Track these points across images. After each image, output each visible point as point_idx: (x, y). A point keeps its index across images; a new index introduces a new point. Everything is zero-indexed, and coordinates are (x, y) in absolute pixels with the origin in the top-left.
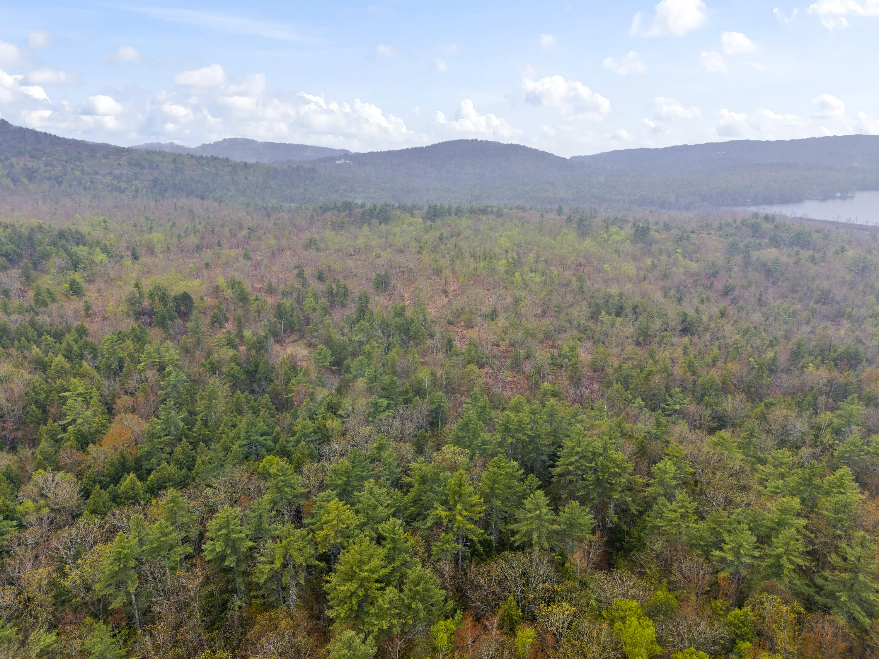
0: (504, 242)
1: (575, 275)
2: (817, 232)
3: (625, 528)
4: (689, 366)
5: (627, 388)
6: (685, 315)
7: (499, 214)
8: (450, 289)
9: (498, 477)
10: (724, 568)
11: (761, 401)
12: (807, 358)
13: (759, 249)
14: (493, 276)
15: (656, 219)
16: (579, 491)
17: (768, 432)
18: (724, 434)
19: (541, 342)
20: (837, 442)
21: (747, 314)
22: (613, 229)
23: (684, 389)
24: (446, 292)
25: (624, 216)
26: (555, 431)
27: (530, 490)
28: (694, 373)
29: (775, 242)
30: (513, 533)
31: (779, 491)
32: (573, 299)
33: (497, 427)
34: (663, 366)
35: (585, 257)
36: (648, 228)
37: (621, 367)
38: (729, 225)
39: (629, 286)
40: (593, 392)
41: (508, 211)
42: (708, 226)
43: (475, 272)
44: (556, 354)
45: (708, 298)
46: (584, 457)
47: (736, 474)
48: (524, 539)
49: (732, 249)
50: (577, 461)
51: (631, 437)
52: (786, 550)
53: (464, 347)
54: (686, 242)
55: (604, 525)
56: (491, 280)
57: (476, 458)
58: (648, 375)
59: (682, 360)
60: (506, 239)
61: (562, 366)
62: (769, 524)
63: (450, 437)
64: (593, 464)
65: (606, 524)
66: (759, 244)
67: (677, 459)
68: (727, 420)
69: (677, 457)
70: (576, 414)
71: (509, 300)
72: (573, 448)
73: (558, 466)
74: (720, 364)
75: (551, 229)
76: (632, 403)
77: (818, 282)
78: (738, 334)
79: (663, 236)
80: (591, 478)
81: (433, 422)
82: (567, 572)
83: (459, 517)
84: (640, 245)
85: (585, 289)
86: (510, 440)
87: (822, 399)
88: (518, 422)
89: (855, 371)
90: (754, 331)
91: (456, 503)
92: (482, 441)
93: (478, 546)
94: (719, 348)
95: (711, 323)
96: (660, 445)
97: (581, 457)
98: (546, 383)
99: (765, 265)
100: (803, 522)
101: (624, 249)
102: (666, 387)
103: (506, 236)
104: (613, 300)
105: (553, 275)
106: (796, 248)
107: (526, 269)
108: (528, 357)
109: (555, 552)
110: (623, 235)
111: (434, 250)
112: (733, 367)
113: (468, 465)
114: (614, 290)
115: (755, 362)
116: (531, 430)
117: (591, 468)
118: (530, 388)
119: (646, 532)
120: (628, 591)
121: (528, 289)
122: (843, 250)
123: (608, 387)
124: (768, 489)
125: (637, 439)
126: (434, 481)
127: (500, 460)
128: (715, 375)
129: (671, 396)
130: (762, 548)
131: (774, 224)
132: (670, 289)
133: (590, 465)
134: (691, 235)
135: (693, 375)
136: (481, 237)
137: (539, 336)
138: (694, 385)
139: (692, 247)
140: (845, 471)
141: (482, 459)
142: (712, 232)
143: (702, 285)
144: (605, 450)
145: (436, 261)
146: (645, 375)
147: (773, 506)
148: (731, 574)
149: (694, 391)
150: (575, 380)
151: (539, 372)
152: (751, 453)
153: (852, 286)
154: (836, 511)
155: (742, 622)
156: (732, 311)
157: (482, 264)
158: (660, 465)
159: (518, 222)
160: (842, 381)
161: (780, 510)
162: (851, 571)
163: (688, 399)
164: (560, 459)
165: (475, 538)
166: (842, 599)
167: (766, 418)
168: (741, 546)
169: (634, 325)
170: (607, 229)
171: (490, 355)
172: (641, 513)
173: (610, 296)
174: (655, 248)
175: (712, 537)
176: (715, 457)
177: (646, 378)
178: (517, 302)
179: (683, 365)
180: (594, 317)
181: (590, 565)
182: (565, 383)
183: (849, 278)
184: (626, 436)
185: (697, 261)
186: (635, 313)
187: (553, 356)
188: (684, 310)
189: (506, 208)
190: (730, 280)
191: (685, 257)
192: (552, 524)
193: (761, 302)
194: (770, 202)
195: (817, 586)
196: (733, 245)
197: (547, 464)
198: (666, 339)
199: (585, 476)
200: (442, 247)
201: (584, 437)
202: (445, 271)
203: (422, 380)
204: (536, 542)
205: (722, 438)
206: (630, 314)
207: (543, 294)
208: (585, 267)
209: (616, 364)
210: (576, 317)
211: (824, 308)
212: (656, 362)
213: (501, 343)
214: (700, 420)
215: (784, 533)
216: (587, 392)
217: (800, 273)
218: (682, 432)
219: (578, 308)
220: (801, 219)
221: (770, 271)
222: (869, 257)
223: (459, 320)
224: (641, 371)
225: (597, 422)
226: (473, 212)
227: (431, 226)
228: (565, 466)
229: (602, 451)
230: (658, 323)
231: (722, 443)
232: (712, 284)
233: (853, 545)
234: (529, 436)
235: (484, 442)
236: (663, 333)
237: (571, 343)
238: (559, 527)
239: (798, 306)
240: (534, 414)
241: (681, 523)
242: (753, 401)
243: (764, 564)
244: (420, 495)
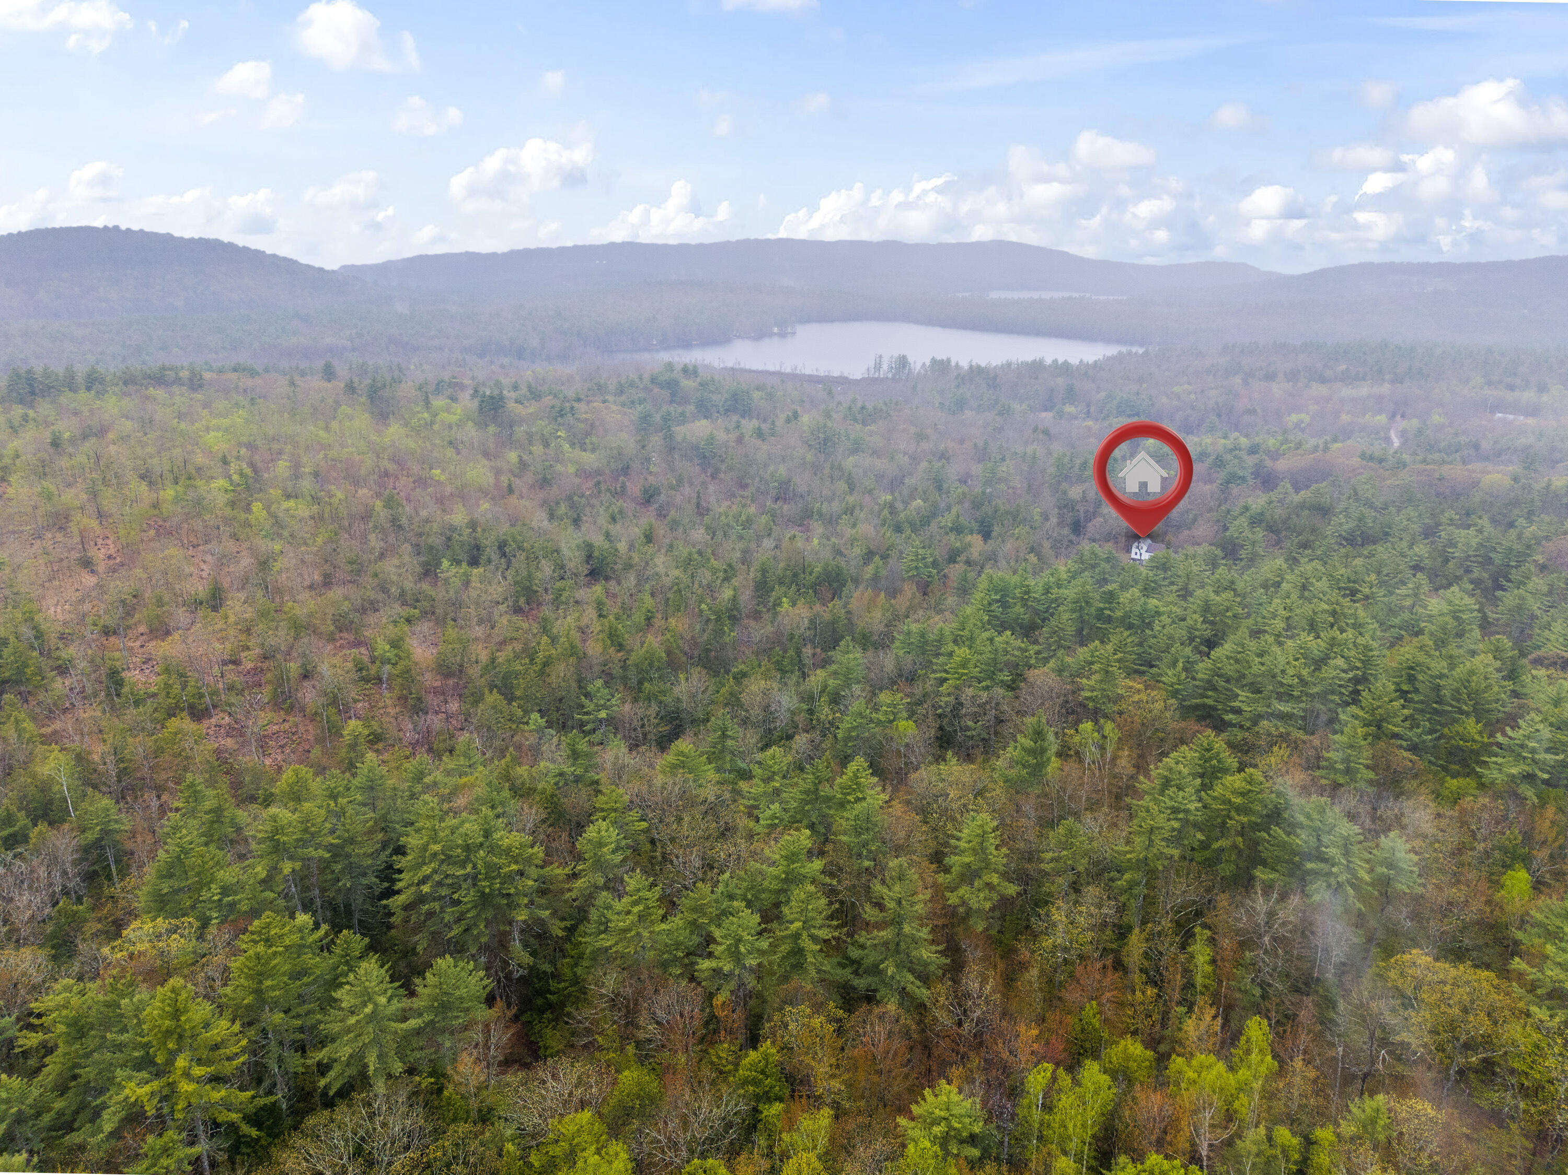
0: (215, 440)
1: (378, 495)
2: (758, 389)
3: (547, 967)
4: (611, 636)
5: (510, 699)
6: (589, 546)
7: (195, 383)
8: (98, 555)
9: (267, 963)
10: (721, 985)
11: (727, 672)
12: (778, 591)
13: (683, 423)
14: (199, 515)
15: (513, 380)
16: (451, 929)
17: (745, 722)
18: (683, 745)
19: (331, 639)
20: (838, 715)
21: (685, 531)
22: (438, 402)
23: (609, 679)
24: (87, 564)
25: (454, 378)
26: (384, 818)
27: (347, 963)
28: (620, 647)
29: (704, 410)
30: (323, 1068)
31: (777, 821)
32: (382, 544)
33: (253, 846)
34: (567, 645)
35: (393, 459)
36: (501, 398)
37: (493, 660)
38: (632, 385)
39: (485, 506)
40: (449, 717)
41: (214, 376)
42: (601, 389)
43: (156, 512)
44: (366, 659)
45: (621, 512)
46: (449, 859)
47: (712, 810)
48: (348, 1072)
49: (644, 424)
50: (435, 871)
51: (532, 791)
52: (804, 922)
53: (154, 679)
54: (569, 418)
55: (508, 976)
56: (198, 524)
57: (212, 930)
58: (545, 665)
59: (596, 627)
60: (220, 434)
61: (380, 679)
62: (775, 886)
63: (142, 899)
64: (469, 869)
65: (511, 972)
66: (682, 414)
67: (617, 814)
68: (683, 716)
69: (615, 810)
70: (422, 773)
71: (246, 561)
72: (425, 848)
73: (398, 892)
74: (658, 622)
75: (316, 409)
76: (524, 723)
77: (772, 468)
78: (677, 567)
79: (531, 410)
80: (468, 896)
81: (95, 873)
82: (449, 1104)
83: (186, 1087)
84: (492, 429)
85: (404, 521)
86: (287, 867)
87: (808, 651)
88: (302, 823)
89: (840, 598)
90: (700, 558)
91: (172, 1056)
92: (222, 888)
93: (245, 1129)
94: (653, 595)
95: (633, 554)
96: (585, 792)
97: (442, 861)
98: (353, 723)
99: (696, 448)
100: (817, 865)
101: (465, 439)
102: (579, 681)
103: (218, 429)
104: (460, 535)
105: (335, 501)
106: (735, 418)
107: (275, 493)
108: (306, 676)
109: (419, 1073)
110: (459, 411)
111: (42, 470)
112: (680, 624)
113: (194, 952)
114: (459, 517)
115: (710, 609)
116: (332, 832)
117: (466, 877)
118: (320, 740)
119: (585, 963)
120: (570, 1094)
121: (286, 533)
122: (796, 416)
123: (476, 703)
124: (762, 822)
125: (543, 792)
126: (106, 1024)
127: (268, 925)
128: (656, 645)
129: (587, 695)
130: (770, 931)
131: (699, 379)
132: (558, 503)
133: (462, 872)
134: (576, 405)
135: (619, 651)
136: (158, 433)
137: (323, 628)
138: (624, 667)
139: (582, 426)
140: (858, 764)
141: (226, 928)
142: (610, 398)
143: (608, 490)
144: (487, 834)
145: (49, 497)
146: (539, 667)
147: (773, 851)
148: (732, 992)
149: (625, 679)
150: (411, 702)
151: (334, 702)
152: (728, 766)
153: (816, 468)
154: (858, 831)
155: (763, 1072)
156: (661, 530)
157: (169, 493)
158: (591, 832)
159: (241, 398)
160: (827, 617)
161: (786, 858)
162: (892, 922)
163: (618, 696)
164: (402, 876)
165: (234, 1116)
166: (889, 973)
167: (738, 699)
168: (739, 940)
169: (505, 578)
170: (427, 403)
171: (221, 686)
172: (571, 930)
173: (453, 529)
174: (520, 431)
175: (694, 937)
176: (677, 789)
177: (542, 673)
178: (264, 564)
179: (600, 637)
180: (429, 571)
181: (494, 1070)
182: (392, 711)
183: (809, 457)
184: (521, 792)
185: (593, 450)
186: (504, 555)
187: (361, 662)
188: (587, 538)
189: (210, 369)
190: (650, 478)
191: (572, 445)
192: (405, 1019)
193: (701, 510)
194: (687, 345)
195: (853, 962)
196: (645, 418)
197: (377, 891)
198: (566, 594)
199: (456, 896)
200: (64, 462)
201: (442, 820)
202: (77, 517)
203: (51, 779)
204: (376, 1070)
205: (682, 754)
206: (495, 557)
207: (320, 540)
208: (397, 478)
209: (484, 657)
210: (394, 578)
211: (786, 507)
212: (554, 640)
213: (243, 655)
214: (643, 726)
215: (798, 894)
216: (436, 722)
217: (746, 456)
218: (617, 758)
219: (396, 561)
220: (733, 369)
221: (705, 457)
222: (829, 424)
223: (131, 621)
224: (532, 660)
225: (465, 780)
226: (129, 380)
227: (25, 418)
228: (414, 889)
229: (481, 839)
230: (547, 569)
231: (683, 762)
232: (623, 487)
233: (888, 880)
234: (330, 848)
235: (226, 890)
236: (559, 584)
237: (392, 631)
238: (419, 1021)
239: (752, 510)
240: (334, 796)
241: (640, 930)
242: (716, 674)
243: (776, 958)
244: (76, 1066)
